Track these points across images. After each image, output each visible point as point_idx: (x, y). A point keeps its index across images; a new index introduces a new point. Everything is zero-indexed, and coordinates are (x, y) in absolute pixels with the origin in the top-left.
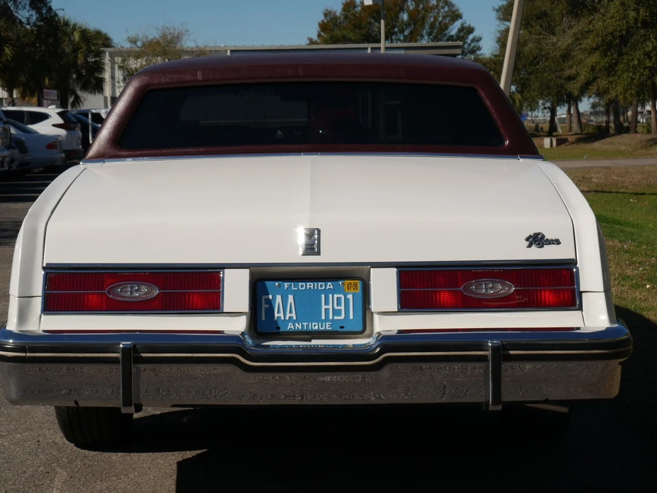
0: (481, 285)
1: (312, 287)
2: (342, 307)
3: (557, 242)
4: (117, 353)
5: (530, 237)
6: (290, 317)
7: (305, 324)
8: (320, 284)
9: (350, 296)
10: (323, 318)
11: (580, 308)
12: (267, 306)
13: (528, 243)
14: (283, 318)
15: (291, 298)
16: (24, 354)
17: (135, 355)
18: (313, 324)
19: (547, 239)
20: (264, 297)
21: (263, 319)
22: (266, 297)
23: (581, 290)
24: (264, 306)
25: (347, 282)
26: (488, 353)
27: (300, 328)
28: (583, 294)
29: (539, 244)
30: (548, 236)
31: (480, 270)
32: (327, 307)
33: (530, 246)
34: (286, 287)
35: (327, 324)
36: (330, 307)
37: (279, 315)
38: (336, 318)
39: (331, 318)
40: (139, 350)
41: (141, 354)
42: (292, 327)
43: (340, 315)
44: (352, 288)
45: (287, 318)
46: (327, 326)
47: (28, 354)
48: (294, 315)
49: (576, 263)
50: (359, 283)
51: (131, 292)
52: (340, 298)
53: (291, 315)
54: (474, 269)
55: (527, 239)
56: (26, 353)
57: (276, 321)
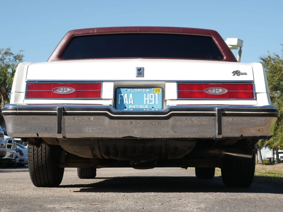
0: (213, 90)
1: (140, 91)
2: (153, 99)
3: (246, 74)
4: (56, 110)
5: (234, 72)
6: (130, 103)
7: (137, 106)
8: (144, 89)
9: (157, 95)
10: (145, 103)
11: (256, 99)
12: (121, 98)
13: (233, 74)
14: (127, 103)
15: (131, 95)
16: (16, 111)
17: (64, 111)
18: (141, 106)
19: (241, 73)
20: (119, 95)
21: (119, 103)
22: (121, 95)
23: (256, 92)
24: (120, 98)
25: (155, 89)
26: (216, 112)
27: (135, 107)
28: (257, 94)
29: (238, 74)
30: (242, 71)
31: (212, 84)
32: (146, 99)
33: (234, 75)
34: (129, 91)
35: (146, 106)
36: (148, 99)
37: (126, 102)
38: (150, 103)
39: (148, 103)
40: (65, 109)
41: (66, 111)
42: (132, 107)
43: (152, 102)
44: (157, 91)
45: (129, 103)
46: (147, 107)
47: (18, 111)
48: (132, 102)
49: (254, 82)
50: (161, 89)
51: (63, 91)
52: (152, 95)
53: (131, 102)
54: (210, 84)
55: (233, 73)
56: (17, 110)
57: (125, 105)
